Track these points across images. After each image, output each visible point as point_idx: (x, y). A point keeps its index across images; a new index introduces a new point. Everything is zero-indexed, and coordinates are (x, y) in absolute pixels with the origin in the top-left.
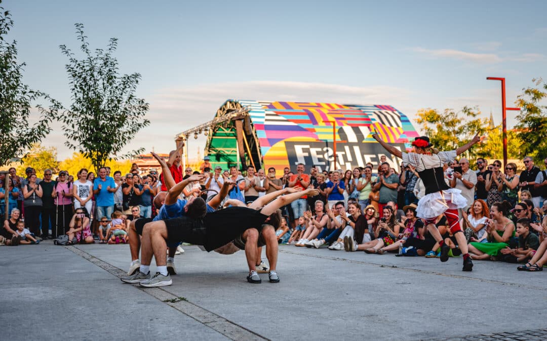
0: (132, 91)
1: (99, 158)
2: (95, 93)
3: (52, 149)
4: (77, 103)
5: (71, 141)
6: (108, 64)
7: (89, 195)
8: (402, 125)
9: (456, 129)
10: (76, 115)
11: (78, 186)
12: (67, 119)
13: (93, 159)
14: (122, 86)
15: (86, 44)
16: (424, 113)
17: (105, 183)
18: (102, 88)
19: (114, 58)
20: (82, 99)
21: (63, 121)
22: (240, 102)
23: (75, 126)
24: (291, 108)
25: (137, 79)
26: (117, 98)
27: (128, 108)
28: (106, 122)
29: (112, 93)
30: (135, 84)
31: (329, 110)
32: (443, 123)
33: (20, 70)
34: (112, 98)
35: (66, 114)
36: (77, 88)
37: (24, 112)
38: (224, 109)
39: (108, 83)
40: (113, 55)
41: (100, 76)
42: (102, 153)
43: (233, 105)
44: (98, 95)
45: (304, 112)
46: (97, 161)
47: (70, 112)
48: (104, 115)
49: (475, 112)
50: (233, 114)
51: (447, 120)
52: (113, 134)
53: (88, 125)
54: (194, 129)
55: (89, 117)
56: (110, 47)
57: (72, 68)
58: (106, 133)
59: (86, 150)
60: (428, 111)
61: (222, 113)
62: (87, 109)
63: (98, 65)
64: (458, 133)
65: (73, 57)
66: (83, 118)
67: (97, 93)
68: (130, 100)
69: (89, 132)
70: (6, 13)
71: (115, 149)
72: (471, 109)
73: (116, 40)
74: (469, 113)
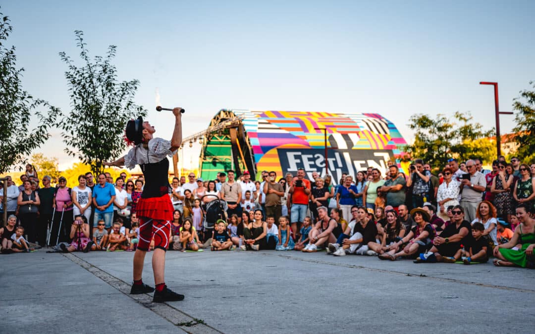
0: (131, 97)
1: (99, 165)
2: (94, 100)
3: (53, 159)
4: (77, 110)
5: (71, 148)
6: (107, 71)
7: (88, 201)
8: (390, 131)
9: (448, 133)
10: (75, 122)
11: (78, 193)
12: (66, 126)
13: (92, 166)
14: (121, 92)
15: (85, 51)
16: (416, 118)
17: (103, 189)
18: (101, 94)
19: (113, 65)
20: (81, 106)
21: (62, 127)
22: (233, 111)
23: (74, 133)
24: (282, 117)
25: (135, 85)
26: (115, 104)
27: (126, 114)
28: (105, 129)
29: (111, 100)
30: (133, 91)
31: (319, 118)
32: (435, 128)
33: (19, 76)
34: (111, 105)
35: (65, 121)
36: (76, 95)
37: (24, 120)
38: (218, 119)
39: (107, 89)
40: (112, 63)
41: (99, 83)
42: (101, 160)
43: (226, 114)
44: (97, 102)
45: (295, 120)
46: (97, 167)
47: (70, 119)
48: (103, 121)
49: (467, 117)
50: (227, 122)
51: (439, 125)
52: (112, 140)
53: (87, 131)
54: (190, 138)
55: (88, 123)
56: (109, 54)
57: (72, 75)
58: (105, 140)
59: (86, 157)
60: (421, 116)
61: (215, 122)
62: (86, 116)
63: (97, 72)
64: (449, 137)
65: (72, 64)
66: (82, 125)
67: (96, 100)
68: (129, 107)
69: (88, 138)
70: (5, 19)
71: (114, 156)
72: (462, 114)
73: (115, 47)
74: (461, 118)
